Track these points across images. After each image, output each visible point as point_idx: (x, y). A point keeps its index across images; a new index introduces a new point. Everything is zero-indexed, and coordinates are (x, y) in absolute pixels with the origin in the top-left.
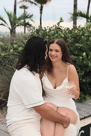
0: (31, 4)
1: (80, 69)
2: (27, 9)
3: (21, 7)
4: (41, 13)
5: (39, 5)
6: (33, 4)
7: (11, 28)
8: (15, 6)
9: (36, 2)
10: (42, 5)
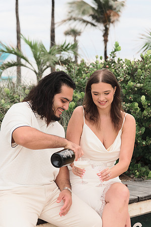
0: (85, 24)
2: (79, 35)
3: (67, 33)
4: (106, 41)
5: (101, 27)
6: (89, 25)
7: (37, 71)
8: (53, 31)
9: (94, 22)
10: (108, 26)
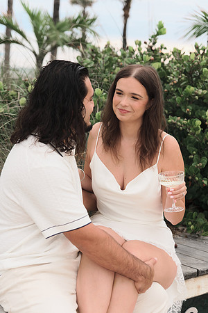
1: (198, 153)
